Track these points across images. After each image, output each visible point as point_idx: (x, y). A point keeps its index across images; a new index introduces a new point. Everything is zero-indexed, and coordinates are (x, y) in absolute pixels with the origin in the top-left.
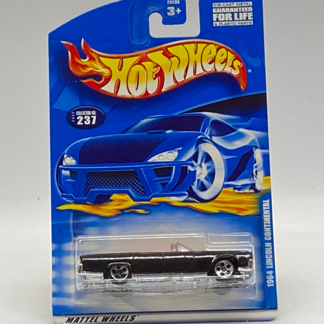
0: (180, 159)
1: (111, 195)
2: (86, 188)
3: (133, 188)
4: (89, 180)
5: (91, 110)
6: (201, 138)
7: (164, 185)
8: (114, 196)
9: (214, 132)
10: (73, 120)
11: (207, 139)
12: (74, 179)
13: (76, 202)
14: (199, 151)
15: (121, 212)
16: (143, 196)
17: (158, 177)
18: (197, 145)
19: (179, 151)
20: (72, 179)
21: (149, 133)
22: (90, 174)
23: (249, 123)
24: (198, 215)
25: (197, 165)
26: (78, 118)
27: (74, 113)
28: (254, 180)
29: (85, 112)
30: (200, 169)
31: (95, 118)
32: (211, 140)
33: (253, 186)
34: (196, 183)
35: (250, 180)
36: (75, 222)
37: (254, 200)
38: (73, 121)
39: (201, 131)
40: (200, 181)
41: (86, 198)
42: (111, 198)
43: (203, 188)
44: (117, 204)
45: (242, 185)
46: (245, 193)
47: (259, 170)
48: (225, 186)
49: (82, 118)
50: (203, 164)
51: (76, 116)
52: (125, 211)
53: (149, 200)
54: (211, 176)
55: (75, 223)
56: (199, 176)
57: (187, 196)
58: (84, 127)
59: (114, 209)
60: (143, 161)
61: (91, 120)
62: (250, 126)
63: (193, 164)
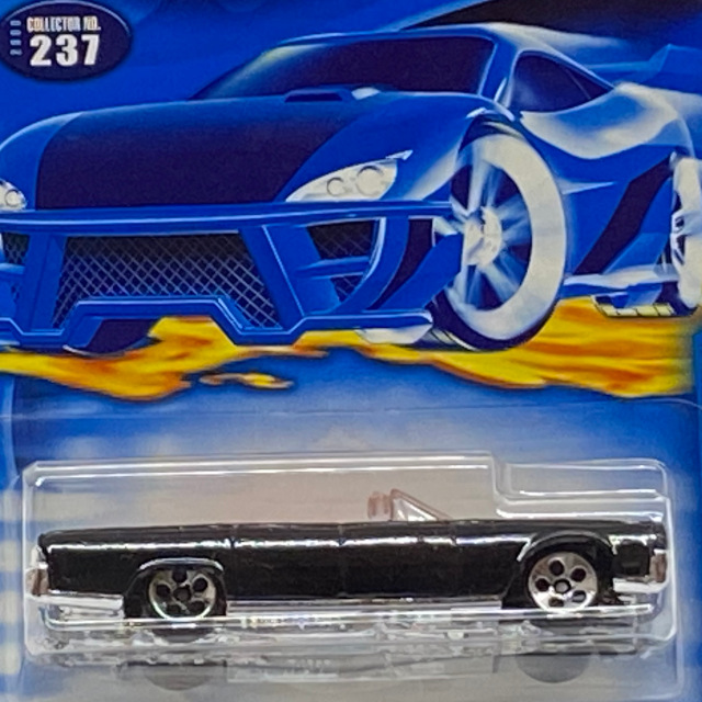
0: (405, 192)
1: (152, 322)
2: (63, 297)
3: (234, 295)
4: (71, 268)
5: (81, 12)
6: (480, 118)
7: (344, 286)
8: (165, 327)
9: (527, 96)
10: (16, 47)
11: (506, 121)
12: (19, 262)
13: (27, 347)
14: (475, 163)
15: (187, 384)
16: (269, 324)
17: (324, 256)
18: (467, 141)
19: (400, 162)
20: (11, 262)
21: (291, 99)
22: (76, 245)
23: (655, 63)
24: (468, 396)
25: (467, 213)
26: (34, 42)
27: (18, 23)
28: (673, 271)
29: (58, 19)
30: (477, 228)
31: (94, 42)
32: (518, 126)
33: (668, 292)
34: (461, 278)
35: (657, 271)
36: (20, 417)
37: (671, 342)
38: (13, 52)
39: (480, 90)
40: (477, 273)
41: (59, 333)
42: (153, 333)
43: (488, 298)
44: (174, 352)
45: (631, 289)
46: (639, 316)
47: (690, 235)
48: (567, 291)
49: (47, 42)
50: (488, 213)
51: (29, 36)
52: (204, 380)
53: (289, 341)
54: (518, 255)
55: (21, 422)
56: (471, 253)
57: (428, 327)
58: (55, 73)
59: (165, 373)
60: (271, 200)
61: (82, 48)
62: (660, 74)
63: (450, 210)
